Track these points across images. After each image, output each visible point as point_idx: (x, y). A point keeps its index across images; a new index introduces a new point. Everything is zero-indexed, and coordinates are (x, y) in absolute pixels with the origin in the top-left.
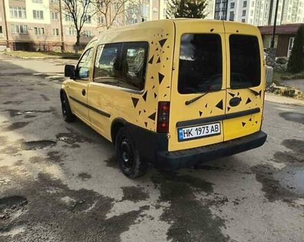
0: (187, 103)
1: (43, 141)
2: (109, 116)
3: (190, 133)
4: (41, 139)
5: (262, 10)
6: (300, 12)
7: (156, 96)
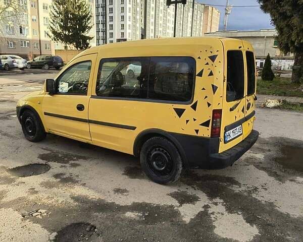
0: (231, 110)
1: (28, 166)
2: (134, 128)
3: (230, 135)
4: (27, 164)
5: (138, 25)
6: (168, 28)
7: (209, 105)
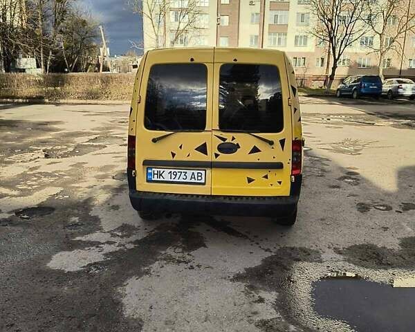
0: (154, 141)
3: (161, 175)
